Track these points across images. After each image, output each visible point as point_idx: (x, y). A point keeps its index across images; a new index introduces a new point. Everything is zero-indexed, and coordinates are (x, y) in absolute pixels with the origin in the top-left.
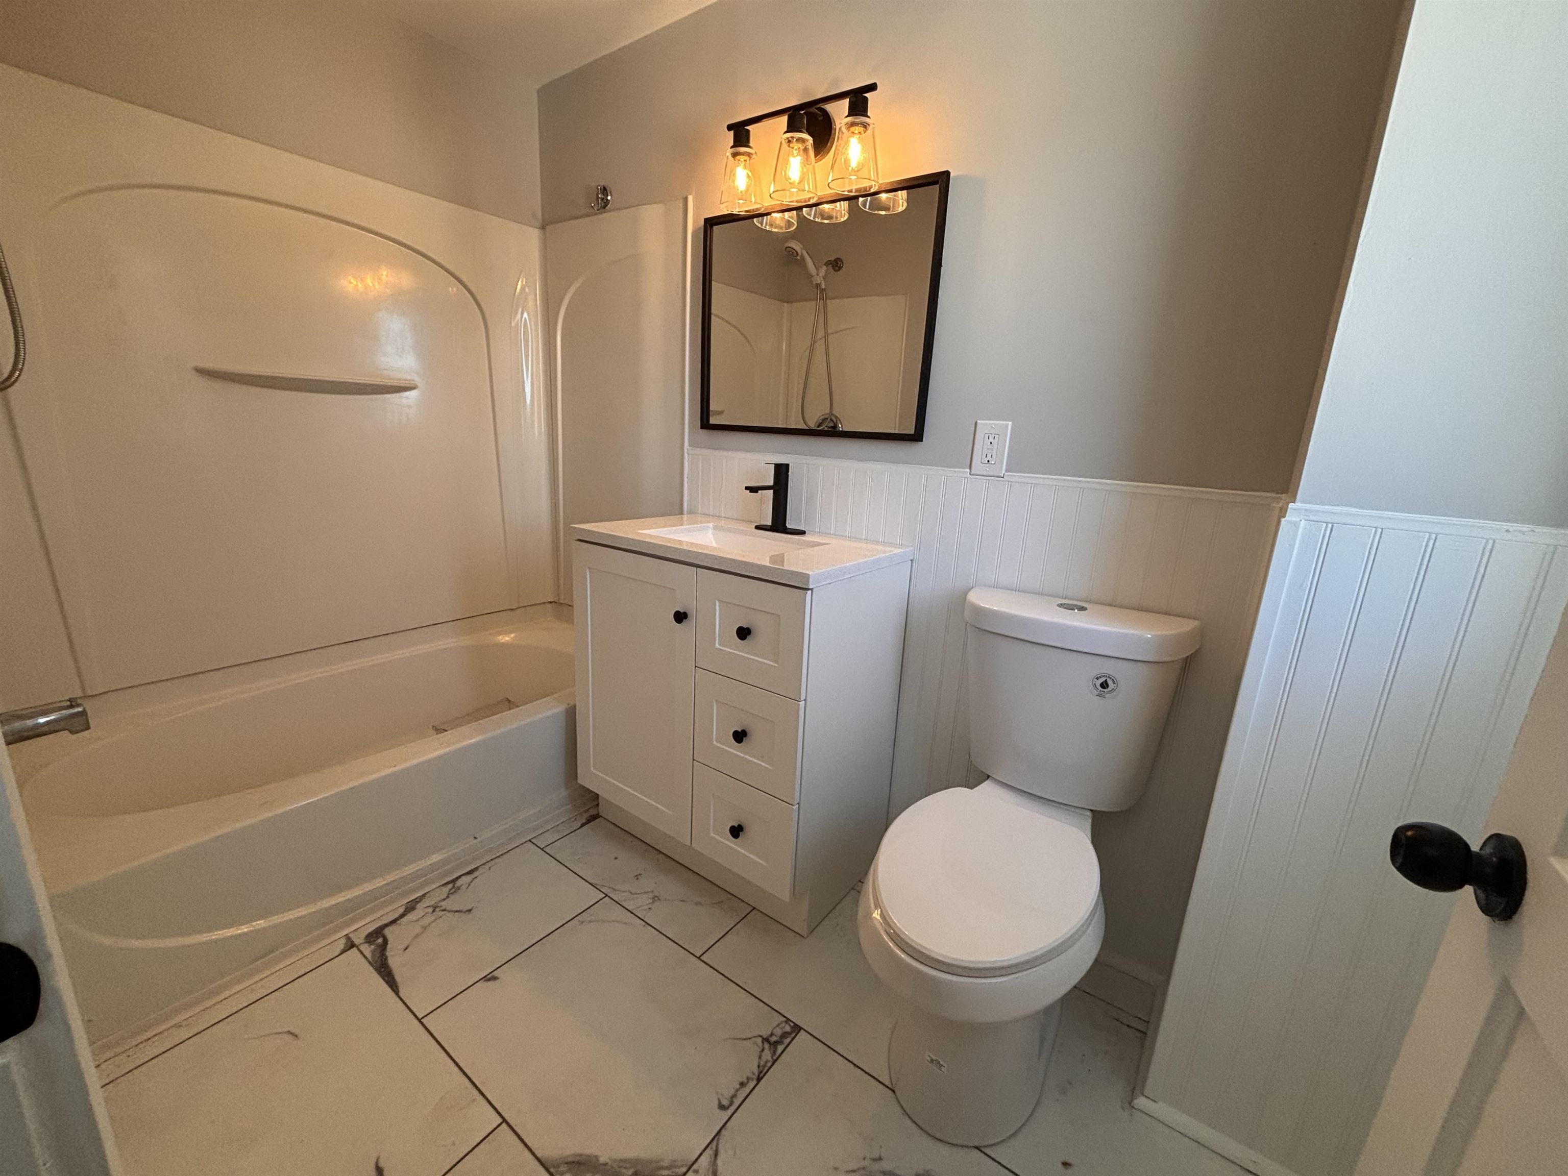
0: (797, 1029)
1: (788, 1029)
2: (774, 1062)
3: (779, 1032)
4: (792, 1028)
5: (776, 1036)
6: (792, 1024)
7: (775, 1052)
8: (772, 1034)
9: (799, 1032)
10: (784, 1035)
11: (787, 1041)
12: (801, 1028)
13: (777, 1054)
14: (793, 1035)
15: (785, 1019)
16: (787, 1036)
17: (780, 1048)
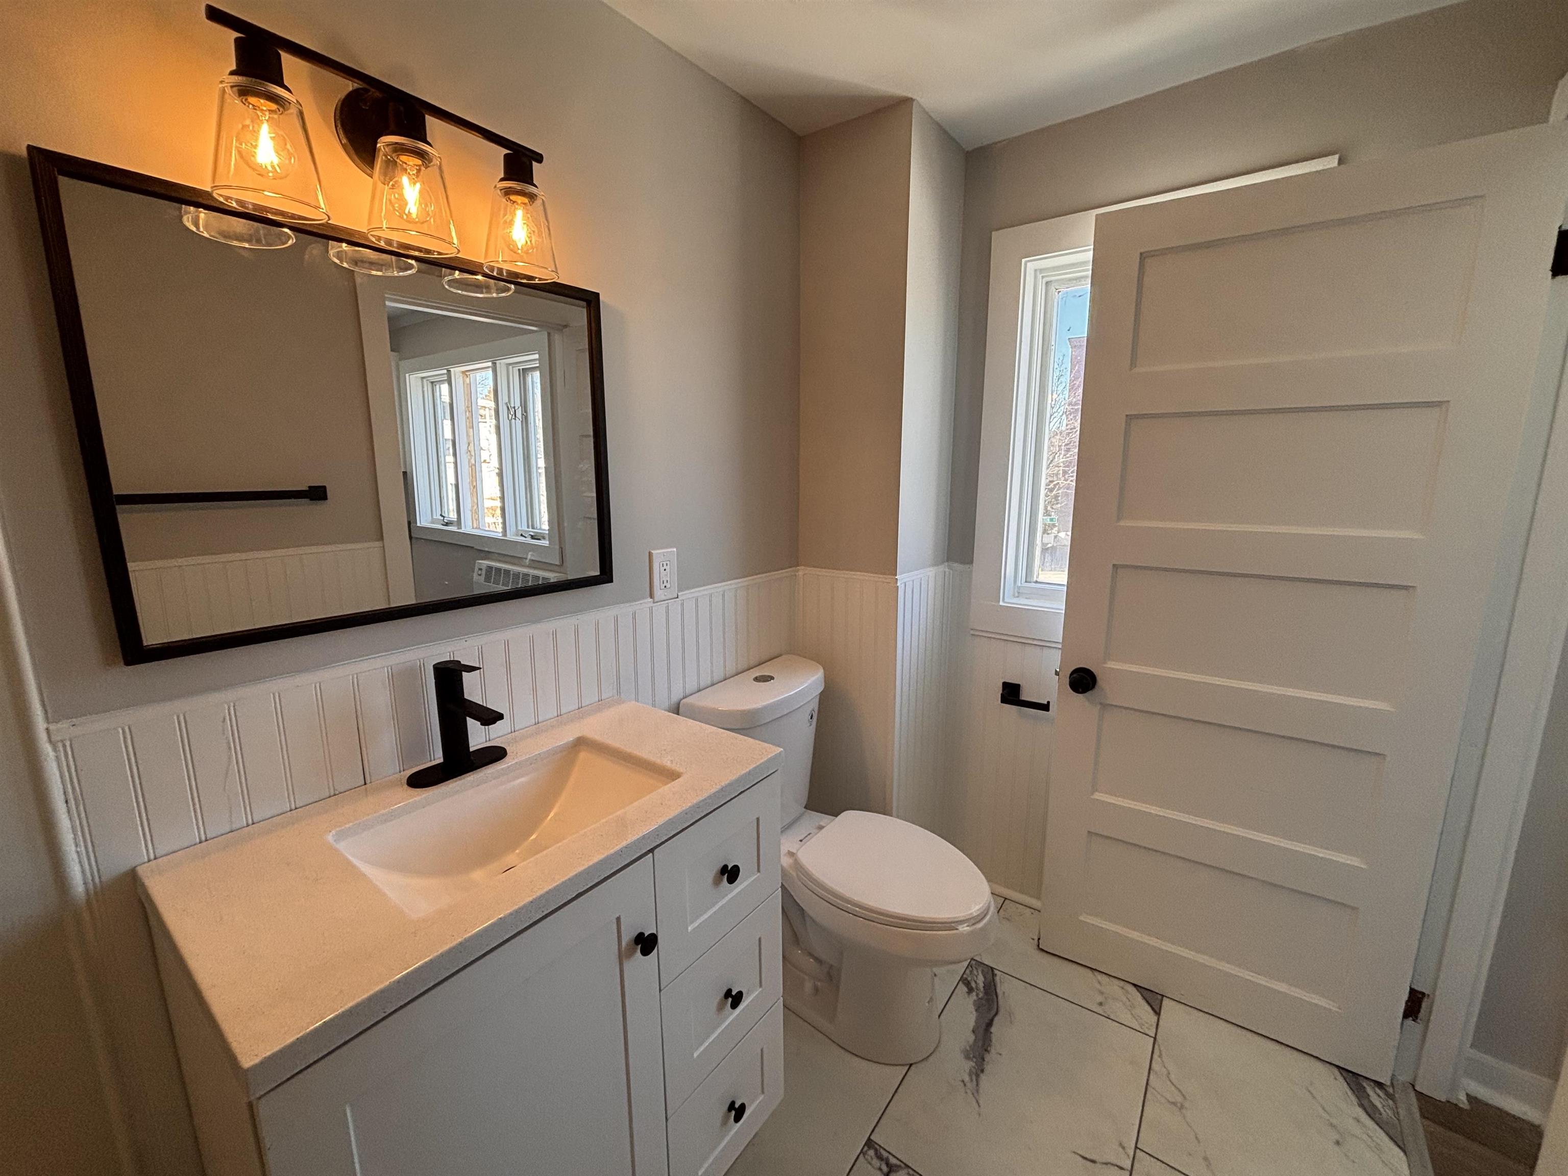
0: (870, 1143)
1: (871, 1153)
2: (907, 1166)
3: (877, 1163)
4: (869, 1148)
5: (881, 1165)
6: (866, 1148)
7: (897, 1166)
8: (880, 1169)
9: (872, 1140)
10: (880, 1157)
11: (885, 1154)
12: (869, 1139)
13: (899, 1163)
14: (878, 1147)
15: (862, 1155)
16: (879, 1154)
17: (893, 1161)
